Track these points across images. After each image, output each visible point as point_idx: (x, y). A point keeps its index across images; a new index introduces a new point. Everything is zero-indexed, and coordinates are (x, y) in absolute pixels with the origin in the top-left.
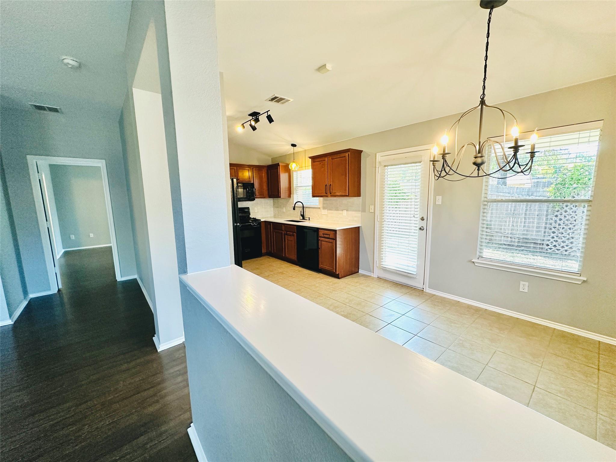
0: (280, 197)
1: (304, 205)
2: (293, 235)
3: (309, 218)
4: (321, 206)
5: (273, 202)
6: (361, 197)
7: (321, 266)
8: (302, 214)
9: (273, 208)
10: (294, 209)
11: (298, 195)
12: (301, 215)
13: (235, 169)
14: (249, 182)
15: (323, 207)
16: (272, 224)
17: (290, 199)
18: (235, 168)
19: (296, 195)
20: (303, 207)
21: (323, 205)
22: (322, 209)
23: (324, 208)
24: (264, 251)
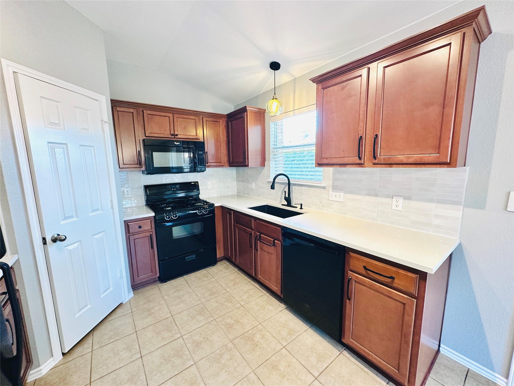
0: (247, 166)
1: (290, 179)
2: (274, 245)
3: (301, 205)
4: (328, 183)
5: (237, 172)
6: (467, 168)
7: (348, 340)
8: (287, 196)
9: (236, 182)
10: (273, 187)
11: (277, 163)
12: (286, 199)
13: (169, 117)
14: (197, 140)
15: (333, 185)
16: (232, 212)
17: (264, 168)
18: (171, 115)
19: (273, 162)
20: (289, 184)
21: (333, 183)
22: (331, 190)
23: (335, 188)
24: (220, 253)
